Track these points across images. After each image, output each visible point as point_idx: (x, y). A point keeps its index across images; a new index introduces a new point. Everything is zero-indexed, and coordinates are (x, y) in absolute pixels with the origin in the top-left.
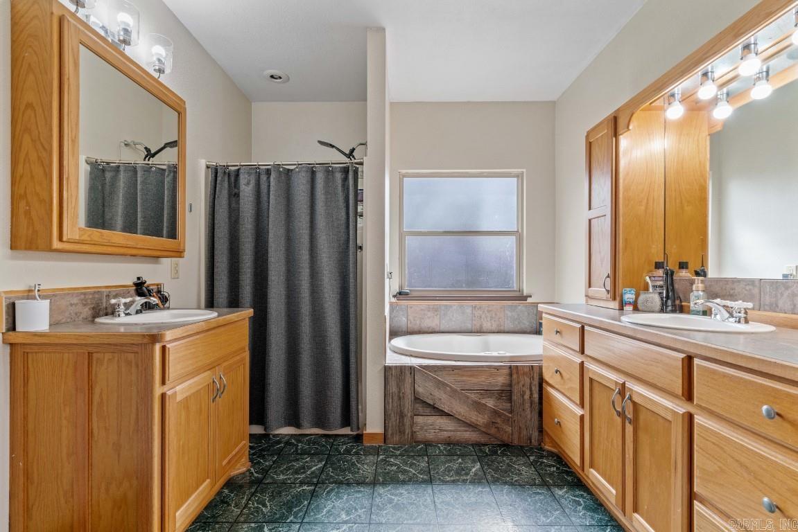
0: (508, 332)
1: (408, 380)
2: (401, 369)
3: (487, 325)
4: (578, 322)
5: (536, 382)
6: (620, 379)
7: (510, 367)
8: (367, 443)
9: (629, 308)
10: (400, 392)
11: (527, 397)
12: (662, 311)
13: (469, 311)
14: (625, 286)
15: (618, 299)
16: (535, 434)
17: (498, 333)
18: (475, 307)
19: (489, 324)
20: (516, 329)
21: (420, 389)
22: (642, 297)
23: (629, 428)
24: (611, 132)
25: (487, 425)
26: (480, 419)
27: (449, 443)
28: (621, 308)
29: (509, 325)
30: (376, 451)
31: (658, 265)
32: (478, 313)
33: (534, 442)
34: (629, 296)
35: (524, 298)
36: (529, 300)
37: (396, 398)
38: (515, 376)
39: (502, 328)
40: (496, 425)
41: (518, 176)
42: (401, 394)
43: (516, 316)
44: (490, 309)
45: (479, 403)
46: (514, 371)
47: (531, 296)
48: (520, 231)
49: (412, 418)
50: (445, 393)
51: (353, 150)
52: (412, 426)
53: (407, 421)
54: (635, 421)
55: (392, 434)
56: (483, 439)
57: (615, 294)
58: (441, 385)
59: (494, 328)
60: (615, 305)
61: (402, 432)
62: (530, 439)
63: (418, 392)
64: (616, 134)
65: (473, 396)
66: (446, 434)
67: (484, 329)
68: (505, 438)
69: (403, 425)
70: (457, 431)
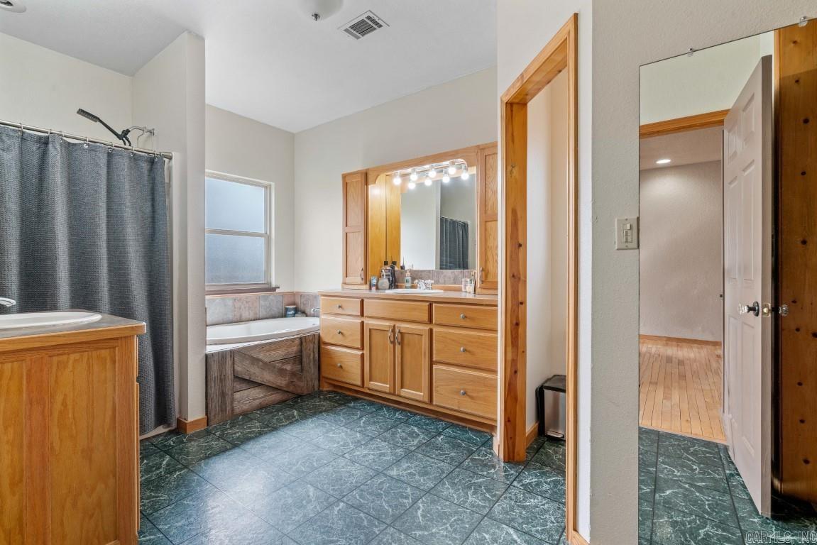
0: (262, 319)
1: (229, 362)
2: (222, 355)
3: (246, 315)
4: (358, 298)
5: (317, 346)
6: (392, 323)
7: (301, 338)
8: (190, 432)
9: (374, 288)
10: (221, 375)
11: (311, 357)
12: (390, 288)
13: (230, 303)
14: (371, 276)
15: (368, 283)
16: (316, 383)
17: (254, 320)
18: (235, 299)
19: (247, 313)
20: (268, 316)
21: (238, 368)
22: (380, 282)
23: (398, 347)
24: (364, 181)
25: (288, 385)
26: (282, 382)
27: (261, 408)
28: (370, 289)
29: (262, 313)
30: (199, 435)
31: (386, 263)
32: (238, 305)
33: (316, 389)
34: (374, 282)
35: (274, 289)
36: (278, 291)
37: (218, 382)
38: (304, 344)
39: (258, 316)
40: (294, 383)
41: (266, 187)
42: (223, 377)
43: (268, 305)
44: (248, 300)
45: (283, 369)
46: (304, 341)
47: (279, 288)
48: (268, 233)
49: (232, 395)
50: (258, 367)
51: (127, 132)
52: (232, 402)
53: (228, 400)
54: (401, 343)
55: (215, 416)
56: (285, 397)
57: (366, 280)
58: (255, 361)
59: (252, 316)
60: (367, 286)
61: (223, 410)
62: (313, 387)
63: (238, 371)
64: (367, 183)
65: (278, 365)
66: (257, 402)
67: (244, 318)
68: (299, 391)
69: (225, 404)
70: (265, 396)
